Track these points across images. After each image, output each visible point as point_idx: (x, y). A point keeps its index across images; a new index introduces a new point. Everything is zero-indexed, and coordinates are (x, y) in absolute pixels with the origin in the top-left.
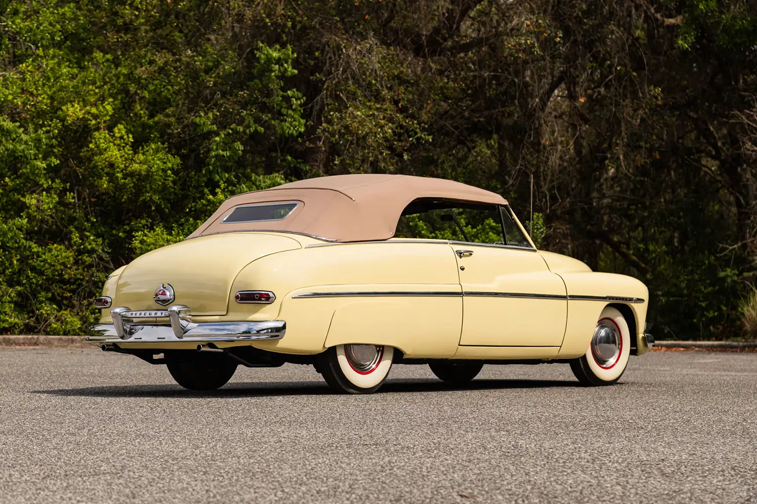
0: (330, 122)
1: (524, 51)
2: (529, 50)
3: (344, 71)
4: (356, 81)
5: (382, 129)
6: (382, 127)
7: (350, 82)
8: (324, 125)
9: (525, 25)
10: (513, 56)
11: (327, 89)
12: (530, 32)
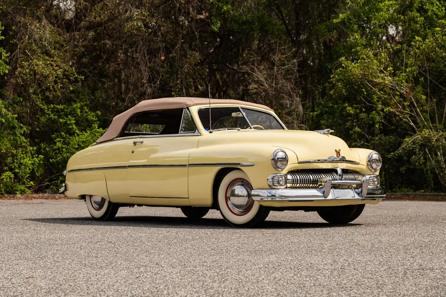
0: (22, 67)
1: (136, 29)
2: (138, 29)
3: (29, 39)
4: (37, 45)
5: (56, 72)
6: (56, 71)
7: (34, 45)
8: (19, 69)
9: (135, 15)
10: (130, 32)
11: (20, 49)
12: (138, 19)
